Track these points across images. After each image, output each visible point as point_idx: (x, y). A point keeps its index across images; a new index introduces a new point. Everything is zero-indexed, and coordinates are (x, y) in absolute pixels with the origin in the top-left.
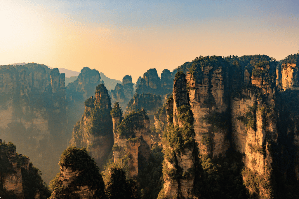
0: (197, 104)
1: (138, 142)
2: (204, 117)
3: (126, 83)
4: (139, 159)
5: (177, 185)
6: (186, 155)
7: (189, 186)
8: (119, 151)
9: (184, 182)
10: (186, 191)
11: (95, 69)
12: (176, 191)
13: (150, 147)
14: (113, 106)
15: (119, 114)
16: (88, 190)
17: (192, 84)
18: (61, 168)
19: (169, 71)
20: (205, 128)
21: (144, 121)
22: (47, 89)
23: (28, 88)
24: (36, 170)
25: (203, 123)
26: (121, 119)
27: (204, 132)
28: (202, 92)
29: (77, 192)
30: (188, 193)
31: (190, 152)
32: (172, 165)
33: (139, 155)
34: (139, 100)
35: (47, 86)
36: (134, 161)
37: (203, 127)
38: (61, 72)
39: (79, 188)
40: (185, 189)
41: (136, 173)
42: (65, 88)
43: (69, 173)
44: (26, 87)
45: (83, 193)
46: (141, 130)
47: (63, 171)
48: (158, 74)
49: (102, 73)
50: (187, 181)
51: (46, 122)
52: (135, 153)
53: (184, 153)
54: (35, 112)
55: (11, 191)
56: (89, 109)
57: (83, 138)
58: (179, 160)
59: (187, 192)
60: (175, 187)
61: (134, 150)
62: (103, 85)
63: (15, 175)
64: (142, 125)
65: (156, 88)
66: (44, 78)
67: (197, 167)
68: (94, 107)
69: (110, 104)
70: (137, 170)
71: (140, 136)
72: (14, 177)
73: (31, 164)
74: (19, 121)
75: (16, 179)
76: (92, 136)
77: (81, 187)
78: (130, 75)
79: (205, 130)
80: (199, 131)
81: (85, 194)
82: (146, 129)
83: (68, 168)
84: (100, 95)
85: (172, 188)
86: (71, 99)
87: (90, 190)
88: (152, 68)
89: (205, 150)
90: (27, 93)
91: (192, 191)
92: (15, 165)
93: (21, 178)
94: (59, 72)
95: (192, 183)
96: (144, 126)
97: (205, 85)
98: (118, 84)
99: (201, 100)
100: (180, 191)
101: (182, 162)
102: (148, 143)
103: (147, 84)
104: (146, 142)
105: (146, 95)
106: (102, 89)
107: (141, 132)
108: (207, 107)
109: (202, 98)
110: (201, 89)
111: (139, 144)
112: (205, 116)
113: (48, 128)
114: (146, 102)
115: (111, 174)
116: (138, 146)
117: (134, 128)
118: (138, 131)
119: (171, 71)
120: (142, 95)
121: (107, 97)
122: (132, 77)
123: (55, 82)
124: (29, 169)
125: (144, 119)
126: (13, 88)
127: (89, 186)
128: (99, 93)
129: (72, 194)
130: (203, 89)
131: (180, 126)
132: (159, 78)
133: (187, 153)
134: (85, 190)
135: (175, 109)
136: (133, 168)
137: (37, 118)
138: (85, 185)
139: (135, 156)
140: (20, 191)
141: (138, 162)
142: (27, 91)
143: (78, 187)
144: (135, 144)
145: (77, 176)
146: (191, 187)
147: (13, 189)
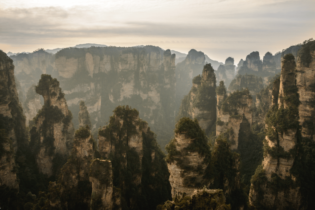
0: (302, 87)
1: (241, 120)
2: (308, 100)
3: (228, 64)
4: (239, 134)
5: (276, 163)
6: (289, 135)
7: (288, 165)
8: (222, 126)
9: (283, 161)
10: (284, 169)
11: (201, 51)
12: (274, 168)
13: (251, 124)
14: (218, 84)
15: (224, 92)
16: (198, 156)
17: (299, 67)
18: (176, 134)
19: (271, 54)
20: (308, 111)
21: (248, 100)
22: (160, 68)
23: (146, 65)
24: (153, 134)
25: (306, 106)
26: (226, 96)
27: (307, 116)
28: (308, 75)
29: (188, 157)
30: (287, 171)
31: (293, 133)
32: (273, 143)
33: (240, 131)
34: (241, 81)
35: (160, 65)
36: (235, 136)
37: (305, 110)
38: (172, 53)
39: (190, 154)
40: (283, 168)
41: (236, 146)
42: (175, 67)
43: (182, 139)
44: (145, 65)
45: (193, 158)
46: (244, 108)
47: (177, 136)
48: (260, 57)
49: (206, 55)
50: (286, 161)
51: (159, 95)
52: (237, 128)
53: (287, 134)
54: (150, 86)
55: (134, 148)
56: (196, 86)
57: (189, 110)
58: (281, 140)
59: (285, 171)
60: (274, 164)
61: (236, 126)
62: (210, 65)
63: (137, 135)
64: (245, 103)
65: (258, 70)
66: (159, 58)
67: (298, 148)
68: (201, 84)
69: (215, 82)
70: (237, 144)
71: (242, 113)
72: (137, 137)
73: (149, 128)
74: (138, 93)
75: (138, 139)
76: (197, 110)
77: (192, 153)
78: (232, 58)
79: (308, 114)
80: (302, 114)
81: (195, 160)
82: (248, 108)
83: (182, 135)
84: (207, 73)
85: (271, 165)
86: (179, 77)
87: (199, 157)
88: (255, 51)
89: (306, 133)
90: (145, 70)
91: (291, 170)
92: (138, 128)
93: (141, 139)
94: (171, 53)
95: (291, 162)
96: (246, 104)
97: (313, 68)
98: (221, 65)
99: (307, 84)
100: (278, 168)
101: (284, 142)
102: (249, 121)
103: (249, 66)
104: (247, 120)
105: (248, 76)
106: (208, 68)
107: (243, 110)
108: (313, 91)
109: (308, 81)
110: (308, 72)
111: (241, 121)
112: (310, 99)
113: (159, 100)
114: (248, 83)
115: (218, 145)
116: (240, 123)
117: (237, 106)
118: (241, 109)
119: (273, 55)
120: (245, 76)
121: (213, 76)
122: (234, 59)
123: (167, 61)
124: (147, 132)
125: (247, 98)
126: (135, 65)
127: (199, 153)
128: (206, 72)
129: (184, 158)
130: (310, 73)
131: (285, 107)
132: (261, 60)
133: (290, 134)
134: (195, 156)
135: (282, 90)
136: (233, 143)
137: (151, 91)
138: (195, 152)
139: (237, 131)
140: (141, 149)
141: (239, 137)
142: (145, 68)
143: (189, 152)
144: (237, 121)
145: (189, 143)
146: (290, 167)
147: (135, 146)
